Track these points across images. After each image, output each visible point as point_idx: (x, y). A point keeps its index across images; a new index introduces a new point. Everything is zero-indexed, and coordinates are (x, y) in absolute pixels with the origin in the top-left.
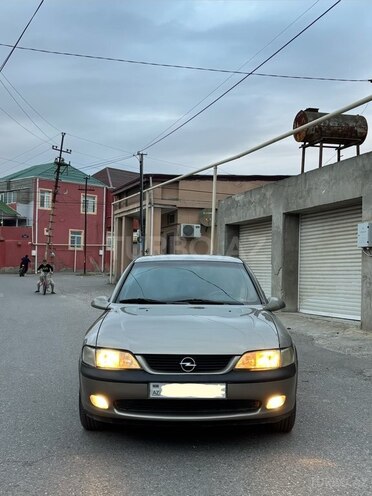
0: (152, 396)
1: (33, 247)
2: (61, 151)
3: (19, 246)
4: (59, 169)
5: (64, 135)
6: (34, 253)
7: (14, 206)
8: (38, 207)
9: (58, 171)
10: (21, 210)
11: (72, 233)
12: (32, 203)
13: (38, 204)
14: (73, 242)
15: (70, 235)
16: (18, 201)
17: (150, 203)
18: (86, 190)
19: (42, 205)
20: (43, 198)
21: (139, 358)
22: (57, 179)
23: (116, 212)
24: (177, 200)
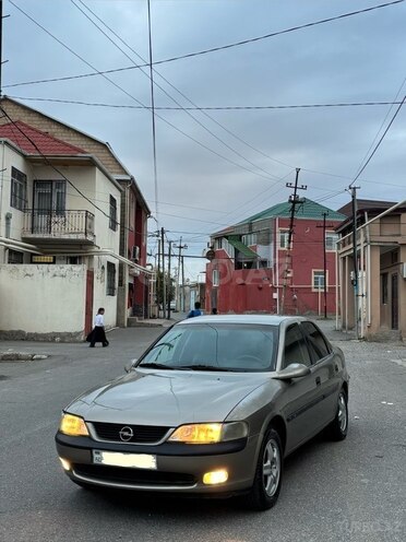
0: (95, 462)
1: (274, 289)
2: (296, 188)
3: (260, 289)
4: (293, 207)
5: (298, 170)
6: (275, 296)
7: (255, 248)
8: (278, 247)
9: (293, 210)
10: (262, 252)
11: (315, 273)
12: (272, 244)
13: (278, 244)
14: (316, 283)
15: (313, 276)
16: (259, 243)
17: (365, 242)
18: (325, 227)
19: (282, 245)
20: (282, 238)
21: (89, 425)
22: (292, 218)
23: (340, 252)
24: (399, 235)
